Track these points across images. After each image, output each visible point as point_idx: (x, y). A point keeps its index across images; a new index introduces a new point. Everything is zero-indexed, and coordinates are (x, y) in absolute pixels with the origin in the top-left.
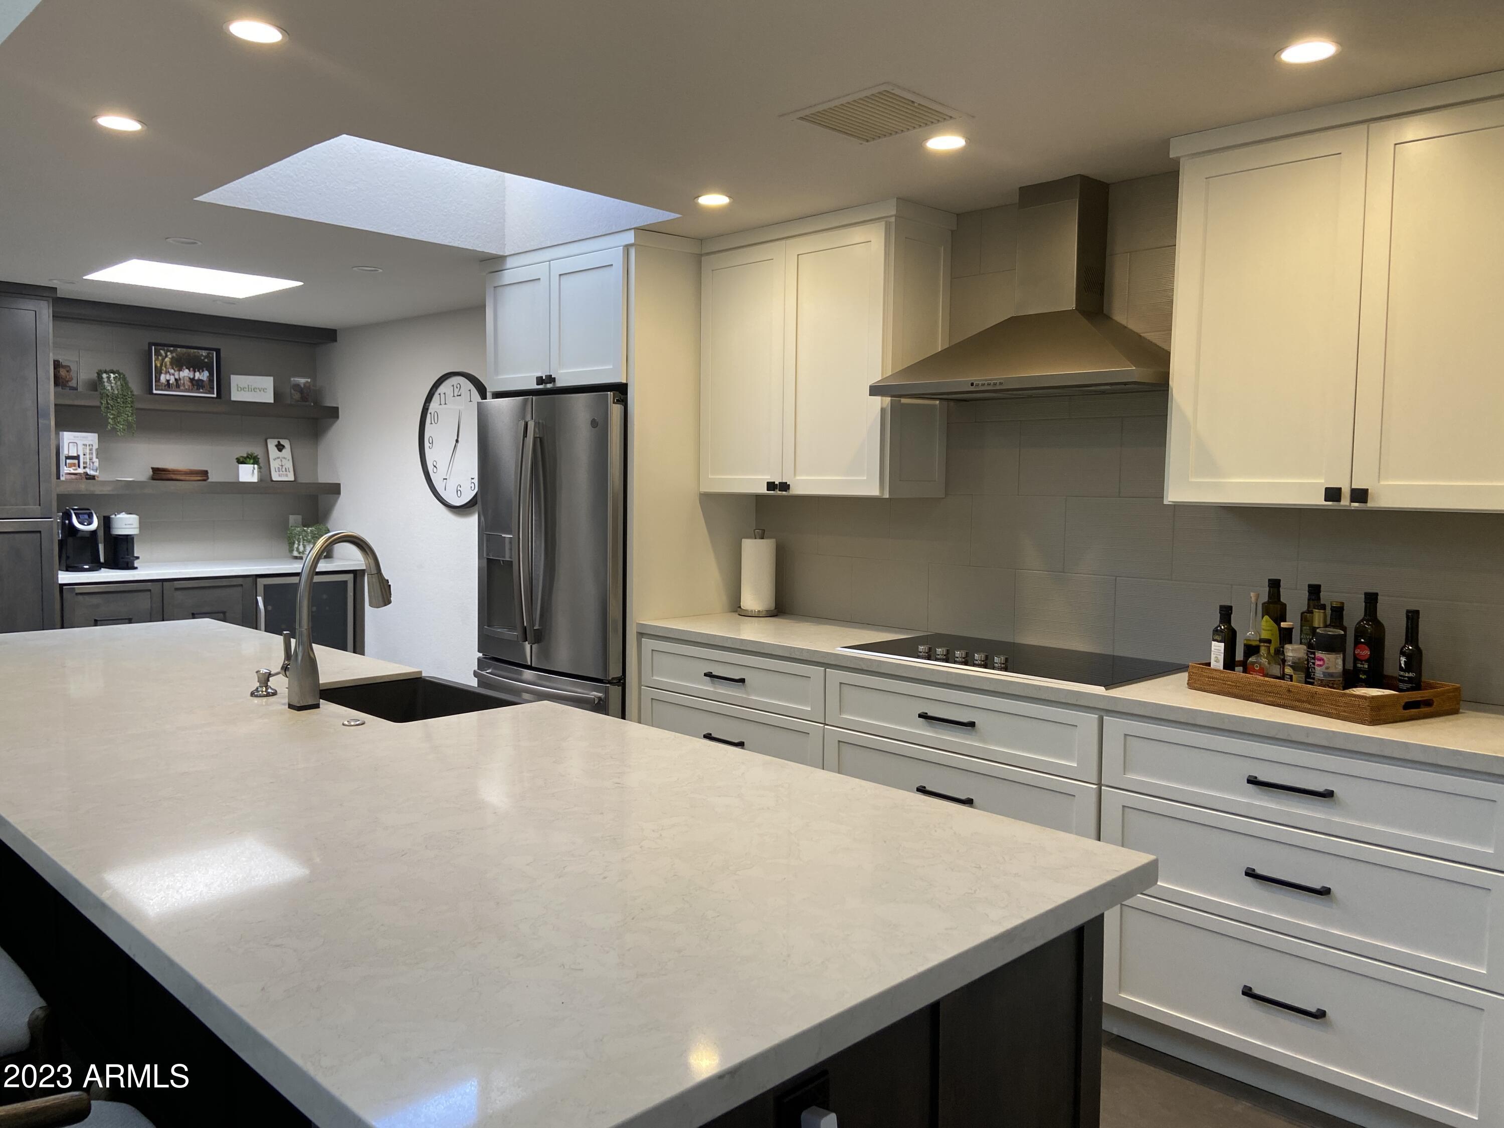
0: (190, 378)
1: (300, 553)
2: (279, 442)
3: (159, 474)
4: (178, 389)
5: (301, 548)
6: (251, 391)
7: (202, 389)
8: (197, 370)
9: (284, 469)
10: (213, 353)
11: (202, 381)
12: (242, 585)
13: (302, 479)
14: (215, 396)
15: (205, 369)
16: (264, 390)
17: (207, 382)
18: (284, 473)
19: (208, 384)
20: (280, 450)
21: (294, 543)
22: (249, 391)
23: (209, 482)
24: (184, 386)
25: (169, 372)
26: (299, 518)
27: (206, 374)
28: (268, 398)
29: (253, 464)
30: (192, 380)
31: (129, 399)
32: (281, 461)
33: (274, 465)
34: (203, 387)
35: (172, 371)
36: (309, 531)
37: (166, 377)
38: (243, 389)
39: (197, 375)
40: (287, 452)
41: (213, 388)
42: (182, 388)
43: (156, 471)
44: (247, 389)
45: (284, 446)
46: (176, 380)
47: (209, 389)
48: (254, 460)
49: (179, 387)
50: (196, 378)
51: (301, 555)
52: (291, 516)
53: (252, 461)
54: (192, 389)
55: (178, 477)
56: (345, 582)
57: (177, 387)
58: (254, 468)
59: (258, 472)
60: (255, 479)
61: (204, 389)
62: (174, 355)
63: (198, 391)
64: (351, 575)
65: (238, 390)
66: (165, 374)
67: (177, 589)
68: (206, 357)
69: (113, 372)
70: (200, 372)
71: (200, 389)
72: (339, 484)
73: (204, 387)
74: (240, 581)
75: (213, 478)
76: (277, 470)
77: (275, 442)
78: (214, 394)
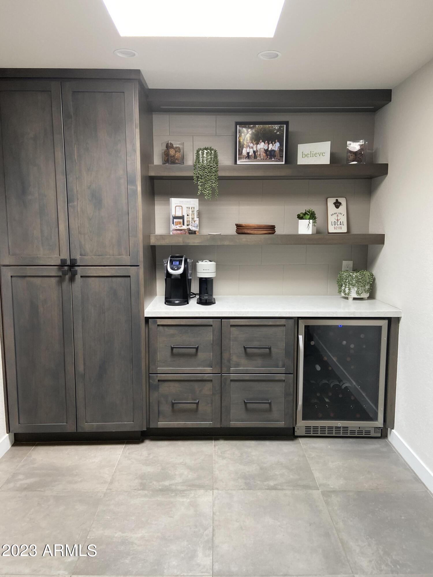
0: (265, 150)
1: (345, 294)
2: (337, 200)
3: (241, 229)
4: (255, 160)
5: (347, 290)
6: (313, 156)
7: (274, 158)
8: (270, 142)
9: (339, 223)
10: (284, 126)
11: (274, 151)
12: (285, 325)
13: (355, 231)
14: (284, 163)
15: (276, 141)
16: (323, 154)
17: (278, 152)
18: (339, 226)
19: (278, 154)
20: (337, 207)
21: (342, 286)
22: (311, 157)
23: (275, 235)
24: (260, 157)
25: (249, 146)
26: (351, 263)
27: (278, 144)
28: (326, 160)
29: (309, 219)
30: (266, 151)
31: (214, 169)
32: (337, 216)
33: (331, 219)
34: (274, 156)
35: (251, 145)
36: (354, 276)
37: (246, 150)
38: (307, 155)
39: (271, 146)
40: (343, 208)
41: (283, 157)
42: (258, 158)
43: (238, 226)
44: (310, 156)
45: (340, 204)
46: (254, 152)
47: (279, 158)
48: (312, 216)
49: (256, 158)
50: (270, 149)
51: (347, 296)
52: (343, 261)
53: (309, 217)
54: (266, 159)
55: (249, 231)
56: (380, 328)
57: (254, 158)
58: (309, 222)
59: (313, 226)
60: (310, 232)
61: (275, 158)
62: (254, 131)
63: (270, 160)
64: (386, 322)
65: (303, 157)
66: (246, 148)
67: (232, 326)
68: (278, 130)
69: (206, 149)
70: (273, 144)
71: (272, 159)
72: (384, 235)
73: (276, 156)
74: (283, 322)
75: (279, 231)
76: (333, 224)
77: (334, 200)
78: (283, 162)
